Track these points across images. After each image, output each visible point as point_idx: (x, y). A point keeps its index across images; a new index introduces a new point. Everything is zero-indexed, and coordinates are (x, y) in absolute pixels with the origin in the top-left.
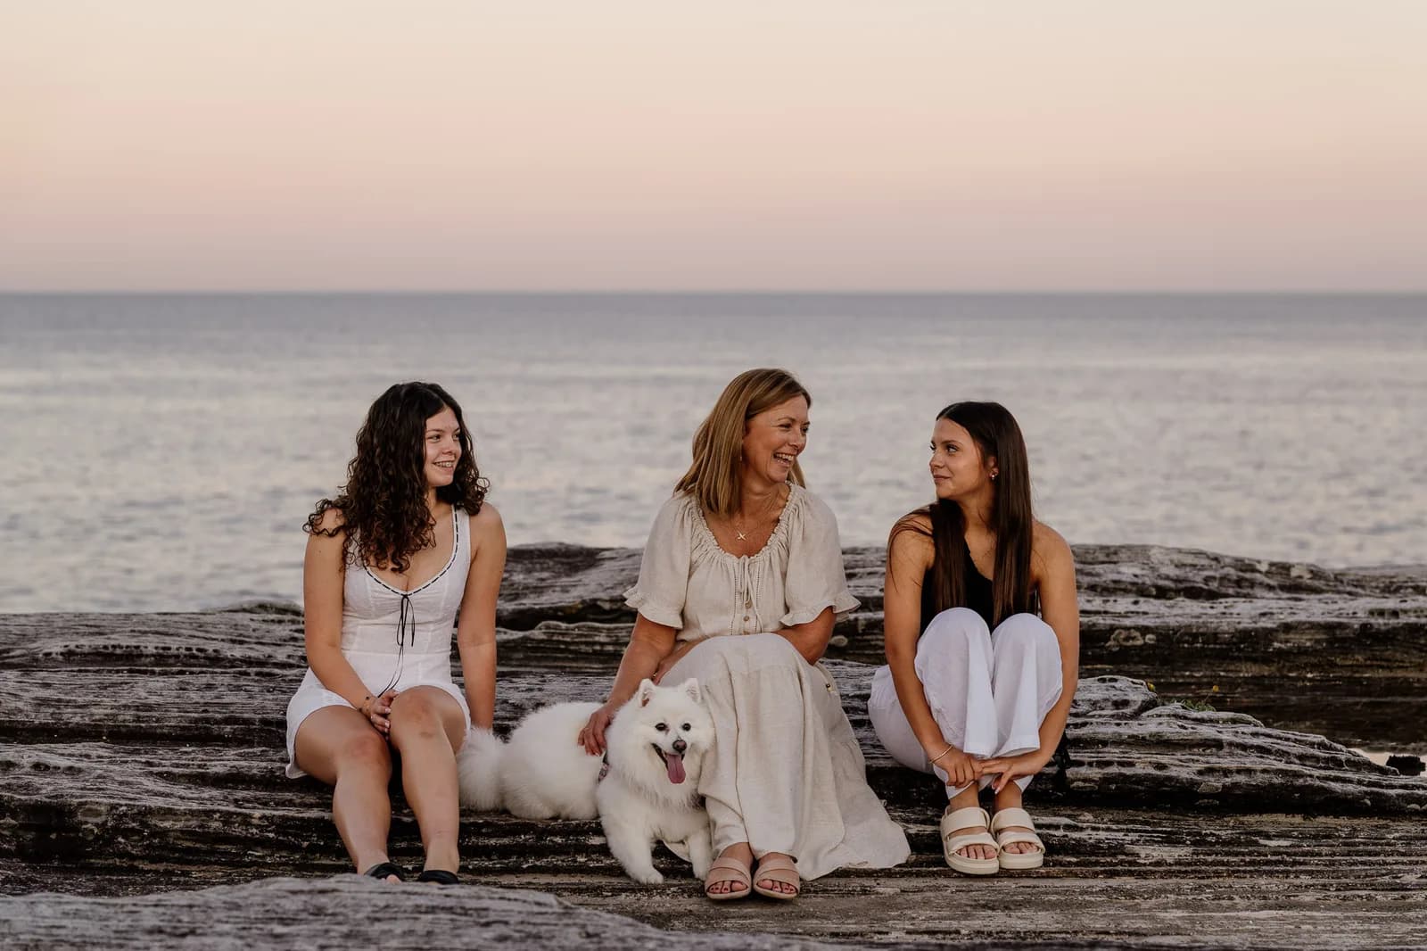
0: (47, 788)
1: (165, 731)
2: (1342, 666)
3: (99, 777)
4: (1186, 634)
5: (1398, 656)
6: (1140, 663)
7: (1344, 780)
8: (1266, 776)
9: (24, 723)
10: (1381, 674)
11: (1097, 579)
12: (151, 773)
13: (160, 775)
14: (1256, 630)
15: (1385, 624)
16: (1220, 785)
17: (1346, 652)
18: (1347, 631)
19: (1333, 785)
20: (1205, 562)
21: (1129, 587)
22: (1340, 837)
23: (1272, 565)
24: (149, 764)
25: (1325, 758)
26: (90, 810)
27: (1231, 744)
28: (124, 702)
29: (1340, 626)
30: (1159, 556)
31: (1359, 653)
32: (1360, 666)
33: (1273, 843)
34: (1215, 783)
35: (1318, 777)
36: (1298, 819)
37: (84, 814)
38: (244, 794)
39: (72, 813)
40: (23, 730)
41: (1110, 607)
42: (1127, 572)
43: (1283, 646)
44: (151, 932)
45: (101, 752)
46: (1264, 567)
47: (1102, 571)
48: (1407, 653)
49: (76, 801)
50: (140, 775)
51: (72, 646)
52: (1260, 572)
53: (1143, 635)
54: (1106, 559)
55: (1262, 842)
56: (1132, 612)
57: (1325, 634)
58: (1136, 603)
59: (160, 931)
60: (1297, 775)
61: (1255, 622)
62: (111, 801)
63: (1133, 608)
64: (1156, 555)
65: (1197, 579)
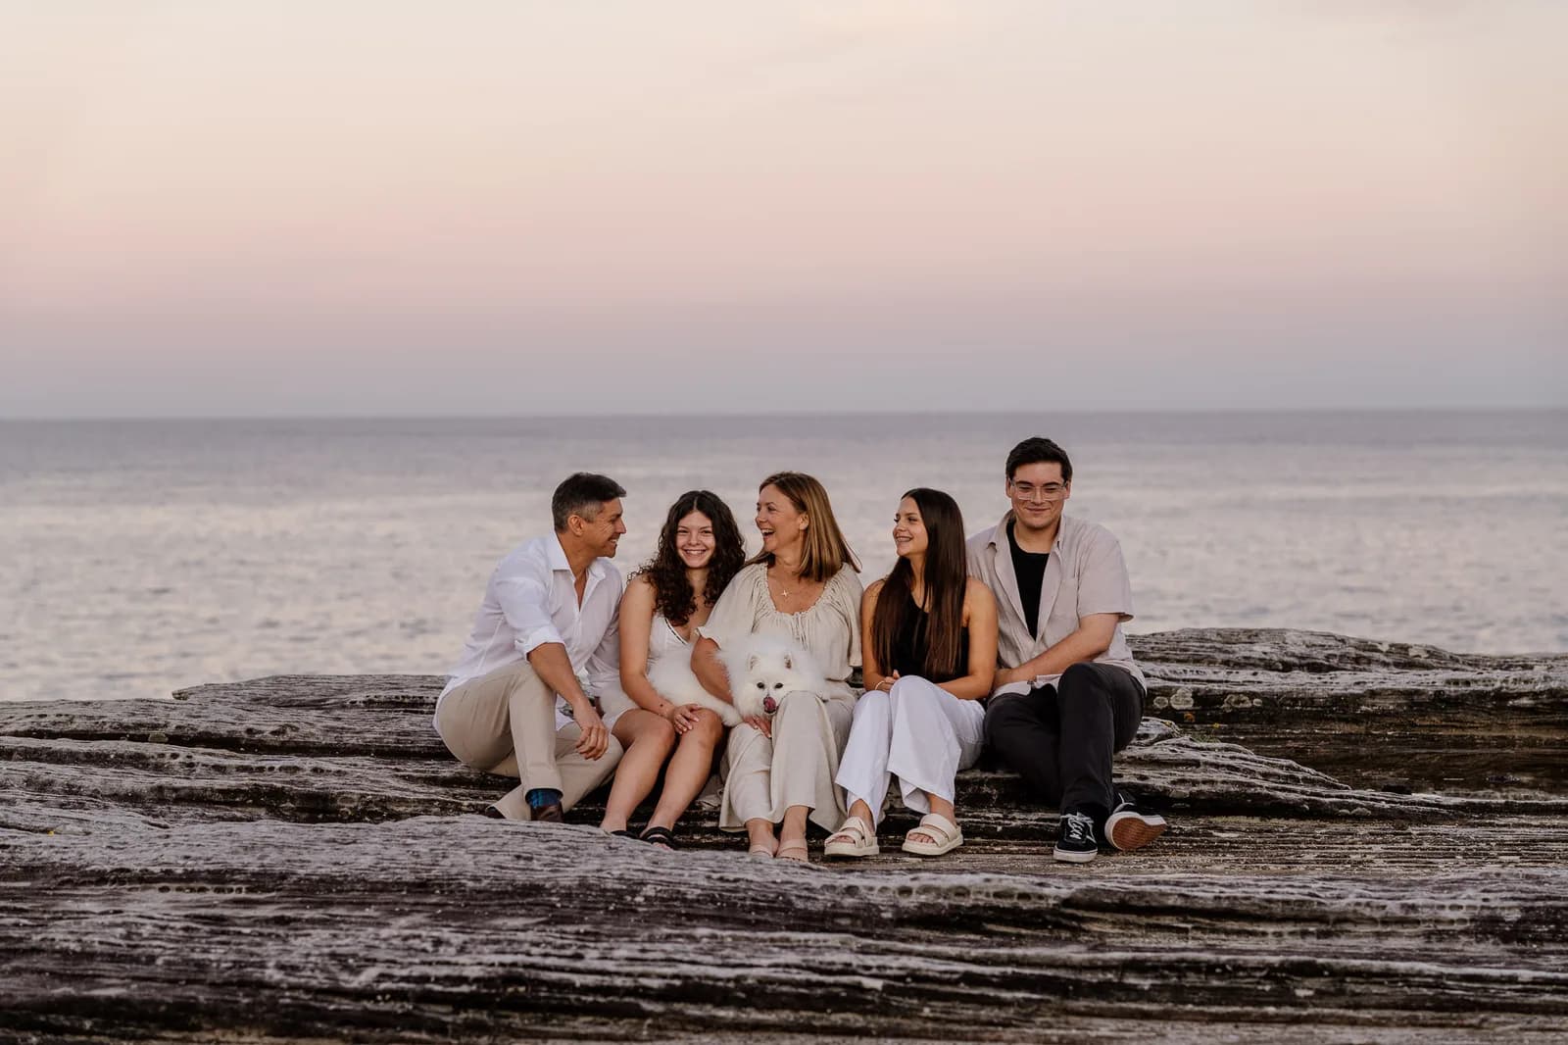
0: (318, 783)
1: (417, 749)
2: (1421, 726)
3: (358, 777)
4: (1287, 699)
5: (1469, 718)
6: (1250, 722)
7: (1290, 791)
8: (1225, 786)
9: (314, 743)
10: (1455, 732)
11: (1231, 656)
12: (397, 776)
13: (403, 777)
14: (1345, 696)
15: (1455, 691)
16: (1187, 792)
17: (1423, 714)
18: (1424, 697)
19: (1279, 794)
20: (1332, 643)
21: (1258, 662)
22: (1278, 831)
23: (1391, 646)
24: (397, 770)
25: (1285, 776)
26: (346, 798)
27: (1206, 763)
28: (390, 730)
29: (1417, 692)
30: (1294, 638)
31: (1435, 716)
32: (1437, 726)
33: (1223, 835)
34: (1184, 790)
35: (1267, 788)
36: (1256, 820)
37: (342, 801)
38: (462, 791)
39: (334, 800)
40: (314, 748)
41: (1231, 678)
42: (1258, 650)
43: (1369, 709)
44: (328, 841)
45: (365, 762)
46: (1385, 648)
47: (1237, 649)
48: (1476, 715)
49: (336, 791)
50: (388, 777)
51: (372, 696)
52: (1382, 652)
53: (1251, 699)
54: (1247, 640)
55: (1215, 834)
56: (1249, 682)
57: (1406, 699)
58: (1255, 674)
59: (334, 841)
60: (1250, 785)
61: (1346, 689)
62: (362, 792)
63: (1252, 678)
64: (1290, 637)
65: (1319, 656)
